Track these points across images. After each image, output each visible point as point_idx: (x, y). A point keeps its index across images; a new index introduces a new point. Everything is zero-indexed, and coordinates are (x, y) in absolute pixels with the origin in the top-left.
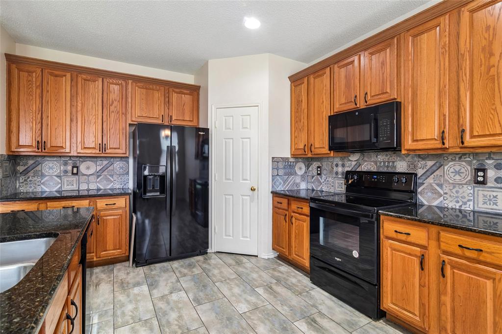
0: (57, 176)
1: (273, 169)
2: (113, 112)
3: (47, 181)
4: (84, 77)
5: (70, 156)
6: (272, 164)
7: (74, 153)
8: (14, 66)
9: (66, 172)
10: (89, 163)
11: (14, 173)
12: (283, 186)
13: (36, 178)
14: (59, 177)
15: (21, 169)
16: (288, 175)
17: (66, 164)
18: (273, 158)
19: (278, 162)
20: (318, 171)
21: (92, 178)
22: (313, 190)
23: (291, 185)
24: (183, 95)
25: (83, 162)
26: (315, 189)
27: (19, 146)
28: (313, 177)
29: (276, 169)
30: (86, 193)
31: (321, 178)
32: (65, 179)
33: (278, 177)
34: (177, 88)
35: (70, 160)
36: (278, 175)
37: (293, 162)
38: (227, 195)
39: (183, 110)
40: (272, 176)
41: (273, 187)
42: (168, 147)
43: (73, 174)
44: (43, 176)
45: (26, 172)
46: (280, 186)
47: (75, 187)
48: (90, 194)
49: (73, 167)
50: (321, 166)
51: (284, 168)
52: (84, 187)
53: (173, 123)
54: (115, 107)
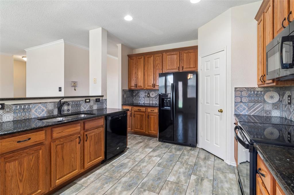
0: (143, 98)
1: (236, 97)
2: (157, 69)
3: (141, 99)
4: (148, 56)
5: (144, 90)
6: (235, 93)
7: (145, 89)
8: (130, 58)
9: (146, 96)
10: (153, 92)
11: (132, 96)
12: (248, 111)
13: (138, 98)
14: (144, 98)
15: (134, 94)
16: (255, 102)
17: (146, 93)
18: (236, 88)
19: (241, 91)
20: (288, 100)
21: (154, 99)
22: (286, 119)
23: (258, 111)
24: (190, 53)
25: (151, 92)
26: (287, 118)
27: (131, 86)
28: (286, 105)
29: (240, 97)
30: (152, 105)
31: (291, 107)
32: (146, 99)
33: (242, 104)
34: (186, 50)
35: (147, 91)
36: (241, 102)
37: (261, 91)
38: (207, 113)
39: (190, 62)
40: (235, 102)
41: (235, 111)
42: (172, 84)
43: (148, 97)
44: (140, 97)
45: (136, 95)
46: (245, 111)
47: (148, 102)
48: (153, 106)
49: (148, 94)
50: (291, 95)
51: (249, 96)
52: (151, 102)
53: (184, 70)
54: (158, 67)
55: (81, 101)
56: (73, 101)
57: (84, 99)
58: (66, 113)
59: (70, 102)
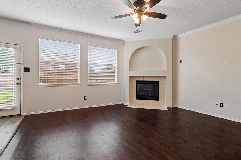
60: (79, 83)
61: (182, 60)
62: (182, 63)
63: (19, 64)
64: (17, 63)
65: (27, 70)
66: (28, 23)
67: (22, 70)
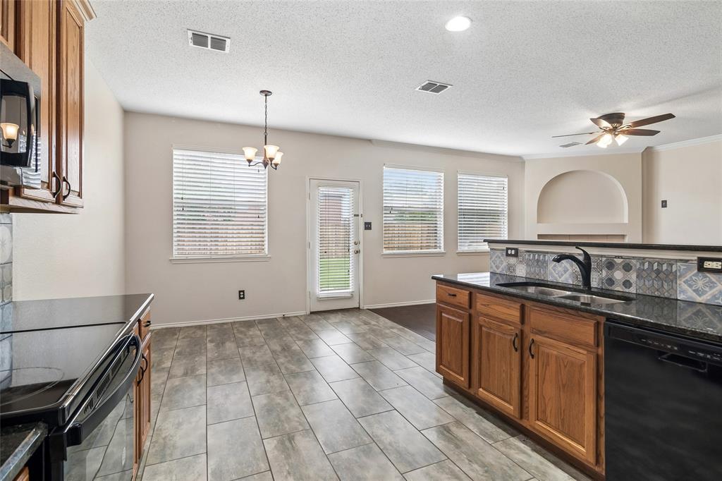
55: (679, 264)
56: (644, 258)
57: (694, 256)
58: (618, 289)
59: (634, 261)
60: (442, 250)
61: (666, 201)
62: (666, 207)
63: (358, 215)
64: (355, 215)
65: (368, 226)
66: (369, 141)
67: (362, 226)
